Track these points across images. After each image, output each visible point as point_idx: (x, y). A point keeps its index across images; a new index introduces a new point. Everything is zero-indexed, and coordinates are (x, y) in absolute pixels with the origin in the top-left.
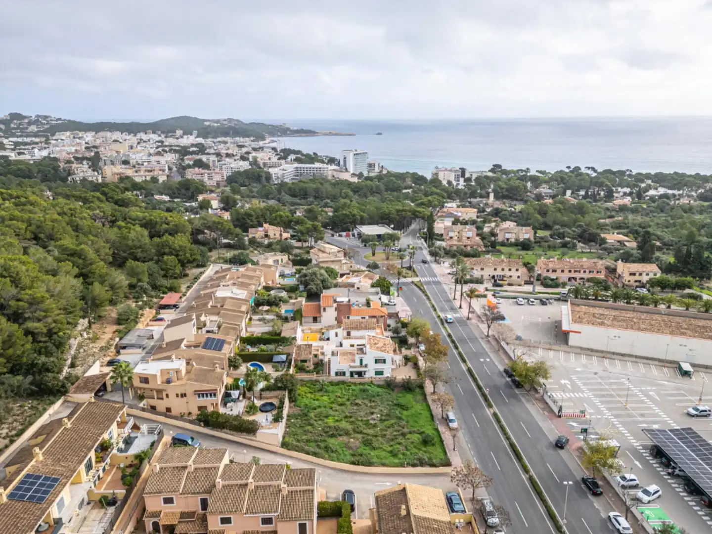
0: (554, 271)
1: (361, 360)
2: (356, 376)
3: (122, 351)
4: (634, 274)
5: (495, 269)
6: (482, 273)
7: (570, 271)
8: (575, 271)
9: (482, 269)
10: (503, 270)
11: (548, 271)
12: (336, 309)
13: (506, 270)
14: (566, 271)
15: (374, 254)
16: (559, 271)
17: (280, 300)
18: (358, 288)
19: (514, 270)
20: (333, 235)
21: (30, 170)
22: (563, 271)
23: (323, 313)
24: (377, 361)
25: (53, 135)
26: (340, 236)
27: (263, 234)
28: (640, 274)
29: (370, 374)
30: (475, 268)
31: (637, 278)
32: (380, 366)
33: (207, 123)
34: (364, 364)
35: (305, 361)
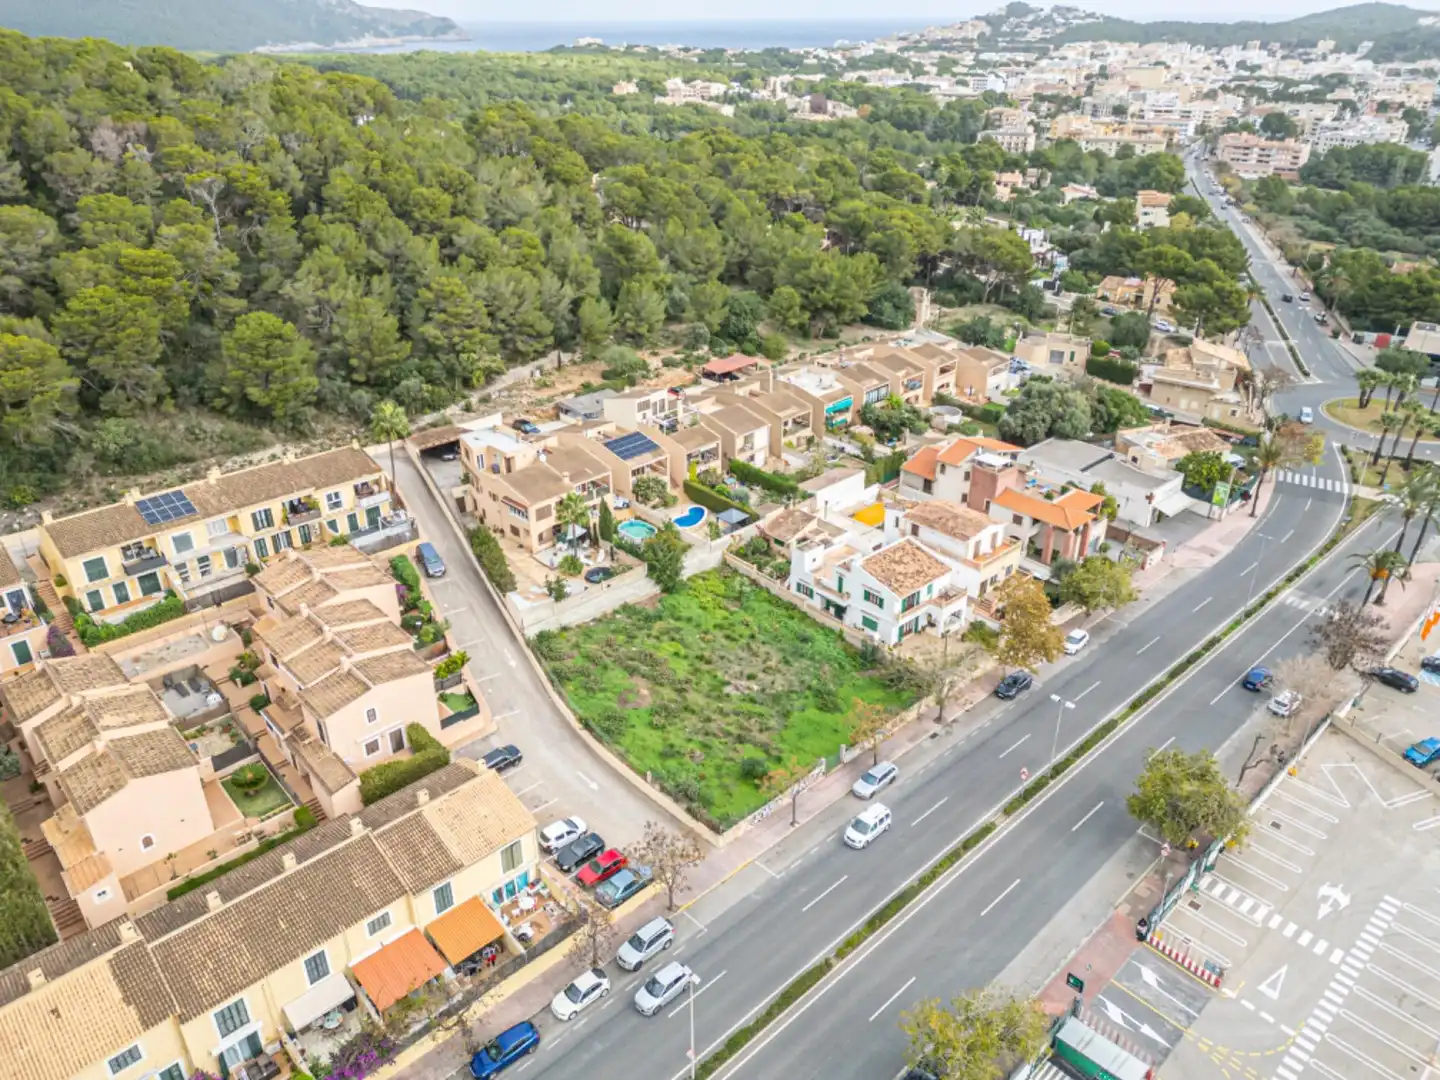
1: (841, 580)
2: (832, 610)
3: (562, 416)
12: (967, 476)
15: (1363, 405)
17: (903, 424)
18: (1135, 459)
20: (1335, 335)
21: (923, 115)
23: (939, 475)
24: (868, 596)
25: (1057, 49)
26: (1358, 341)
27: (1131, 294)
29: (853, 618)
32: (872, 609)
33: (1424, 22)
34: (844, 590)
35: (781, 543)
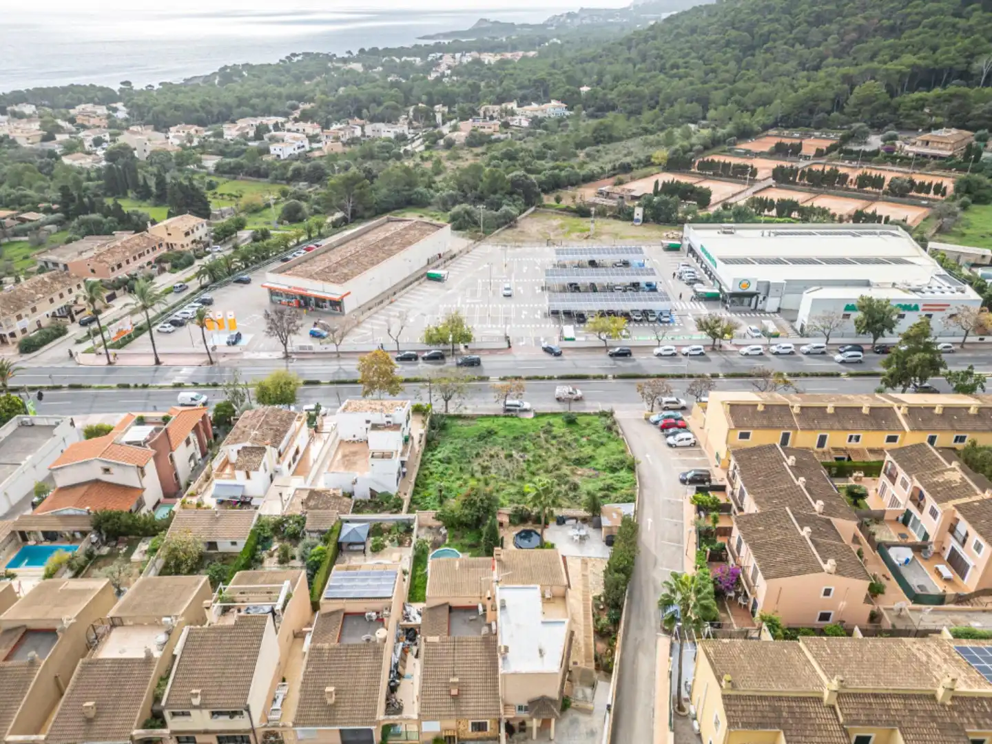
0: (119, 266)
4: (187, 234)
5: (52, 301)
6: (37, 317)
7: (135, 258)
8: (140, 256)
9: (34, 310)
10: (61, 296)
11: (113, 270)
13: (66, 293)
14: (131, 260)
16: (124, 264)
19: (74, 289)
22: (128, 262)
28: (193, 231)
30: (23, 315)
31: (191, 237)
